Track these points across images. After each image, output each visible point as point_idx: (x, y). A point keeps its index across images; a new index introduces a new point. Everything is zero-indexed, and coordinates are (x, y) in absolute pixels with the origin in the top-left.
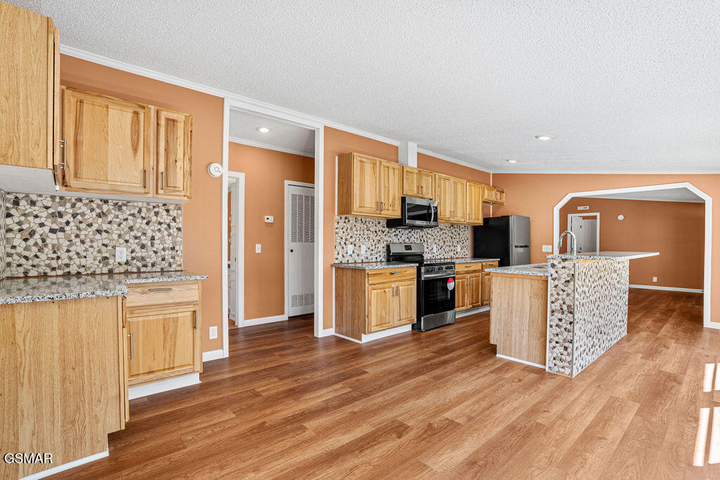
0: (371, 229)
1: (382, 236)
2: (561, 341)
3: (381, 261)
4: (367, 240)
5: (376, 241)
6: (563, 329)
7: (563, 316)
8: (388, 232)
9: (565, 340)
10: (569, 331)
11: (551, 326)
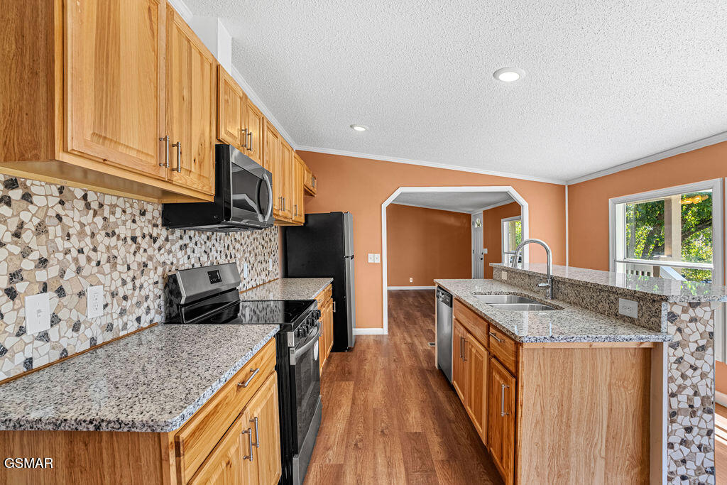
0: (121, 231)
1: (150, 252)
2: (691, 473)
3: (152, 325)
4: (107, 267)
5: (134, 266)
6: (694, 448)
7: (695, 421)
8: (167, 239)
9: (699, 471)
10: (706, 450)
11: (671, 446)
